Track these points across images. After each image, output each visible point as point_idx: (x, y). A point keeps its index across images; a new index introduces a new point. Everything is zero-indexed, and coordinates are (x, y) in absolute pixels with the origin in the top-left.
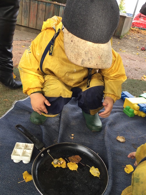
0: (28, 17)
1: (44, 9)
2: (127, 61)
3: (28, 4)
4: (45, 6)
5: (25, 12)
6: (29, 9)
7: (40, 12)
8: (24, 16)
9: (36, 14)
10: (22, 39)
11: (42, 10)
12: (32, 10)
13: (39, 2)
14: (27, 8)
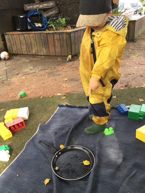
0: (48, 47)
1: (59, 38)
2: (135, 68)
3: (46, 37)
4: (59, 36)
5: (45, 44)
6: (47, 41)
7: (56, 41)
8: (45, 48)
9: (53, 44)
10: (45, 68)
11: (57, 40)
12: (49, 41)
13: (54, 34)
14: (45, 41)
